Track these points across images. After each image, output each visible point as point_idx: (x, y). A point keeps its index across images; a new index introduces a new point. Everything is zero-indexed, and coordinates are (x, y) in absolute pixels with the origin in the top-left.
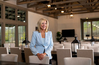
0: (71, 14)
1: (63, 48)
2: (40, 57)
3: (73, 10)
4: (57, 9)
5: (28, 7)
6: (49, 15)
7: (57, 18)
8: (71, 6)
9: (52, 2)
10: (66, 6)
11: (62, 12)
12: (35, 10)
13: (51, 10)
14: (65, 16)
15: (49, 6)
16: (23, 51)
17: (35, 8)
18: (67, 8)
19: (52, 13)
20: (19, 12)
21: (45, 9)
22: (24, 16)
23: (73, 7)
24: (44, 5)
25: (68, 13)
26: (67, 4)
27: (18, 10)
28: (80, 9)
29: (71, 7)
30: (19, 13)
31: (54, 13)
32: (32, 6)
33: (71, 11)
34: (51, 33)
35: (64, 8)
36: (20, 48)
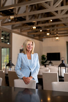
0: (57, 36)
1: (49, 72)
2: (26, 80)
3: (58, 33)
4: (43, 31)
5: (13, 28)
6: (33, 37)
7: (42, 41)
8: (57, 28)
9: (37, 24)
10: (52, 28)
11: (48, 34)
12: (19, 32)
13: (37, 32)
14: (51, 39)
15: (34, 28)
16: (7, 74)
17: (19, 30)
18: (53, 30)
19: (37, 35)
20: (3, 33)
21: (30, 31)
22: (8, 38)
23: (58, 29)
24: (29, 26)
25: (53, 35)
26: (53, 26)
27: (2, 32)
28: (66, 32)
29: (57, 30)
31: (39, 36)
32: (16, 28)
33: (57, 33)
34: (37, 55)
35: (50, 31)
36: (4, 71)
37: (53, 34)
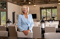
3: (35, 2)
4: (26, 1)
6: (20, 5)
14: (31, 6)
17: (12, 0)
18: (32, 1)
27: (1, 1)
28: (40, 2)
29: (35, 0)
30: (1, 3)
33: (35, 3)
36: (5, 26)
37: (32, 3)
